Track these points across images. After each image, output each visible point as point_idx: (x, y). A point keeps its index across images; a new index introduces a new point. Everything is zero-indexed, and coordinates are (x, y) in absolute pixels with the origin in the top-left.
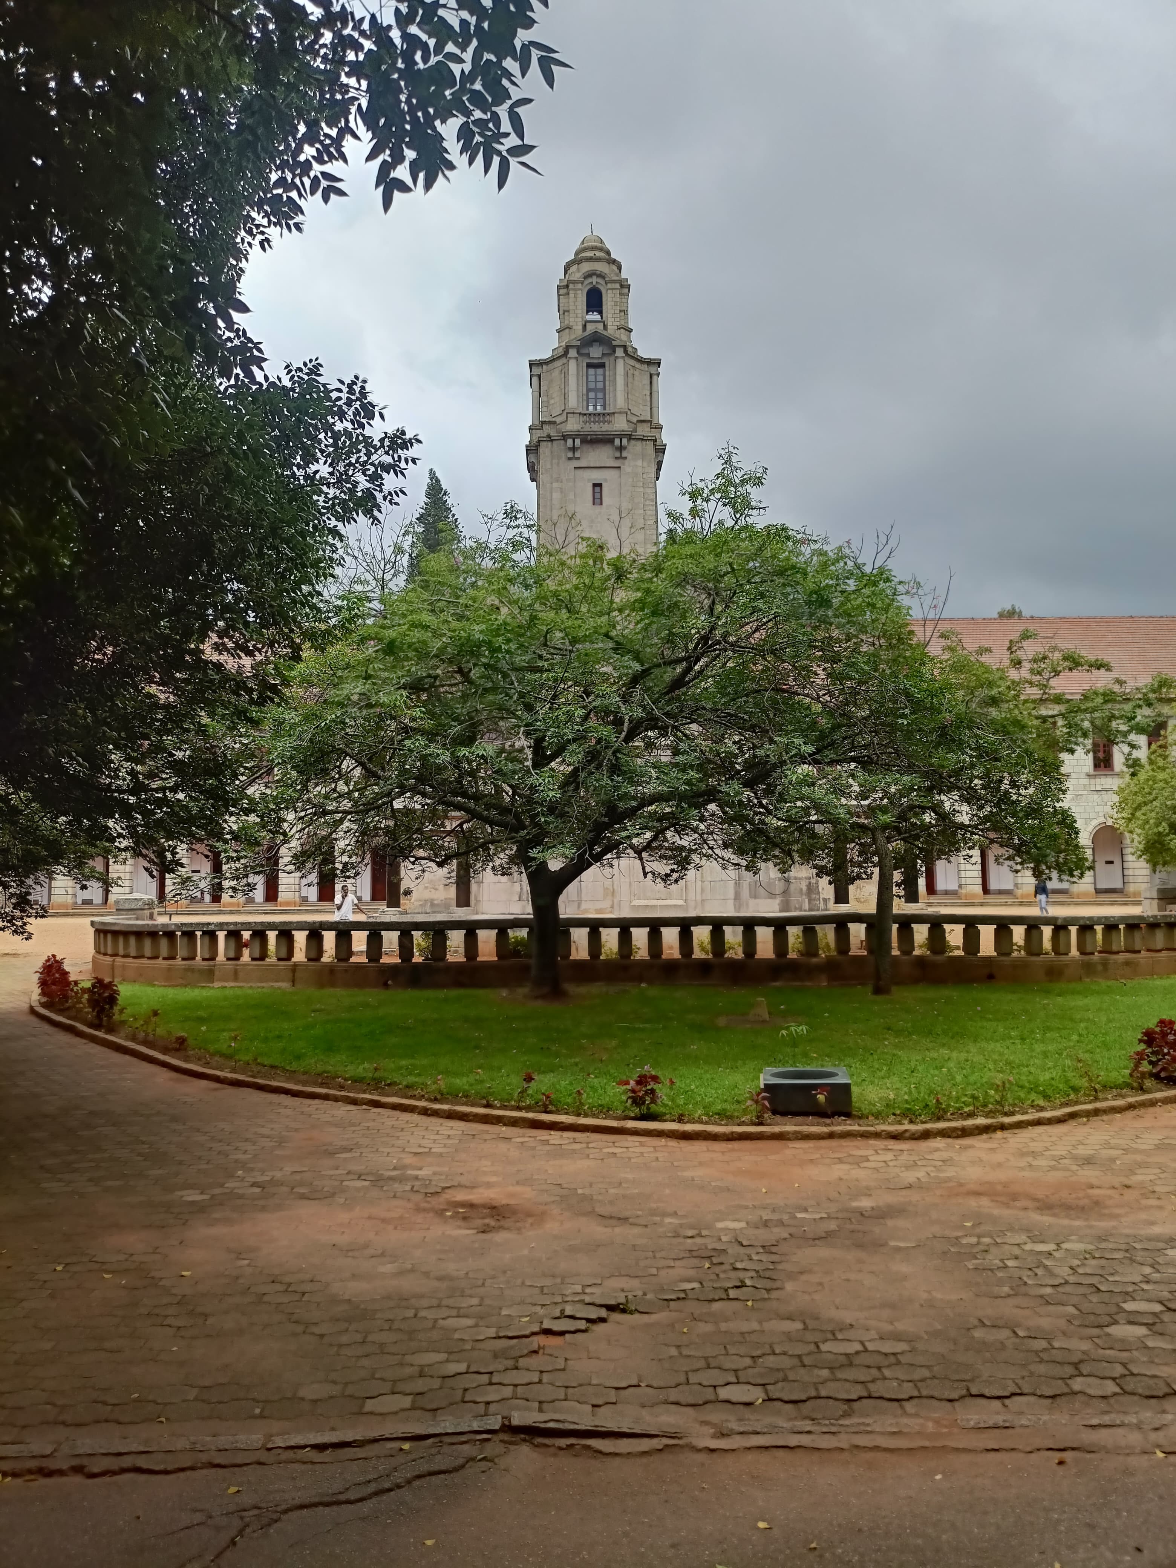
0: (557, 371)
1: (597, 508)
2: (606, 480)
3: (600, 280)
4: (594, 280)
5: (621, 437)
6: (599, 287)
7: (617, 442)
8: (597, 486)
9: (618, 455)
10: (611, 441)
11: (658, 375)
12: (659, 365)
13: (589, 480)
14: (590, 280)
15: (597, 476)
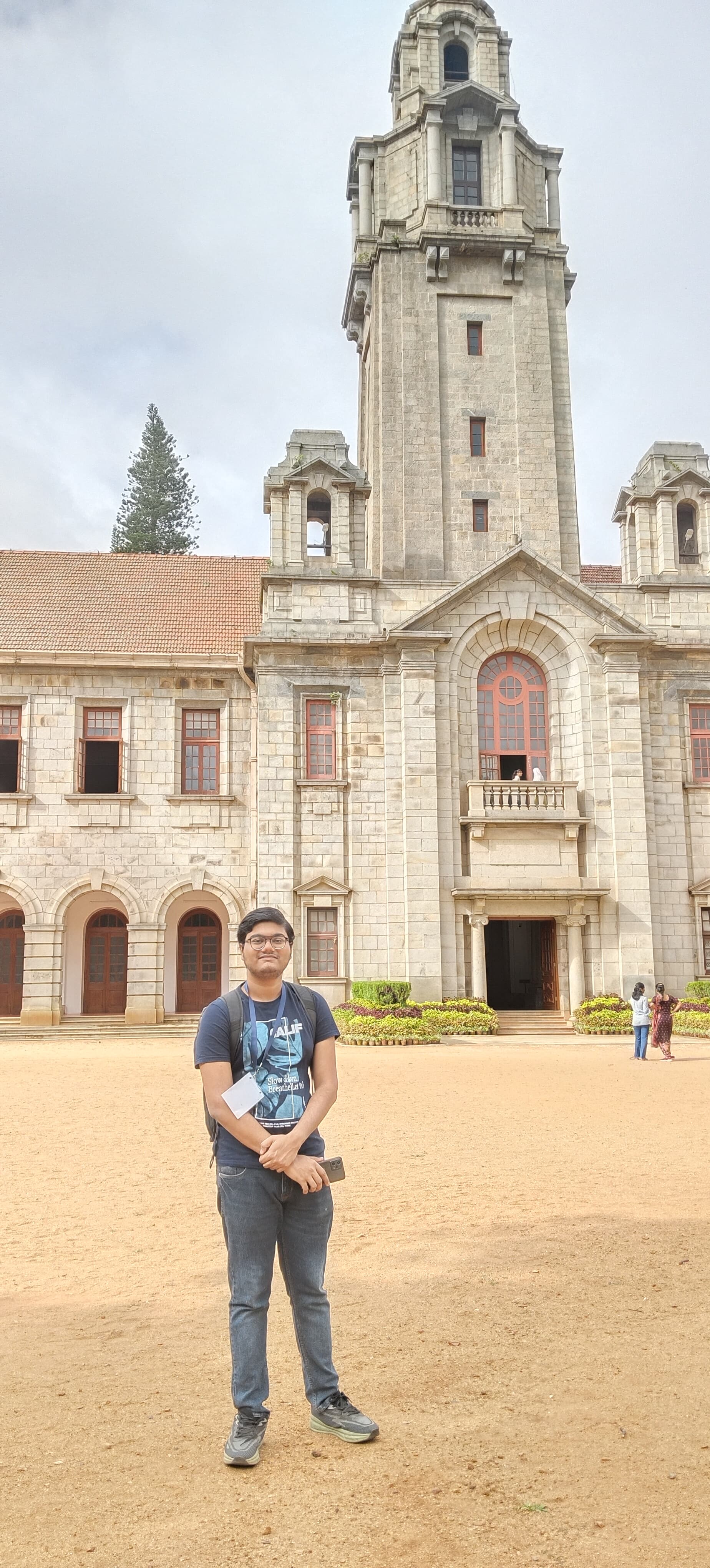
0: (403, 153)
1: (475, 362)
2: (488, 317)
3: (466, 30)
4: (457, 28)
5: (515, 247)
6: (465, 40)
7: (508, 254)
8: (474, 327)
9: (509, 277)
10: (499, 256)
11: (558, 172)
12: (559, 156)
13: (461, 316)
14: (450, 29)
15: (473, 310)
